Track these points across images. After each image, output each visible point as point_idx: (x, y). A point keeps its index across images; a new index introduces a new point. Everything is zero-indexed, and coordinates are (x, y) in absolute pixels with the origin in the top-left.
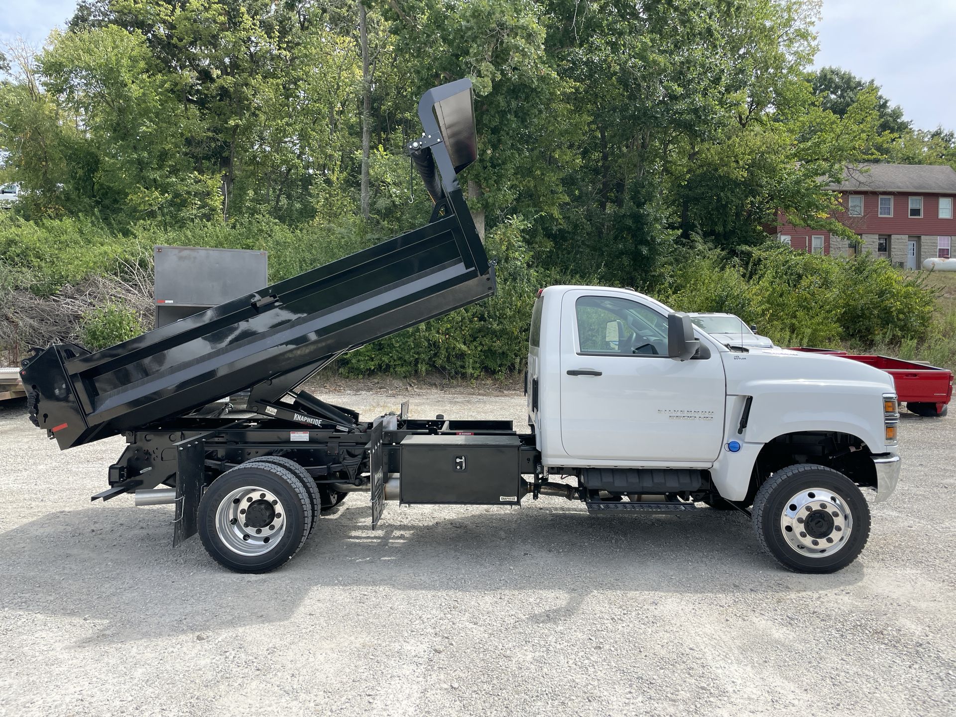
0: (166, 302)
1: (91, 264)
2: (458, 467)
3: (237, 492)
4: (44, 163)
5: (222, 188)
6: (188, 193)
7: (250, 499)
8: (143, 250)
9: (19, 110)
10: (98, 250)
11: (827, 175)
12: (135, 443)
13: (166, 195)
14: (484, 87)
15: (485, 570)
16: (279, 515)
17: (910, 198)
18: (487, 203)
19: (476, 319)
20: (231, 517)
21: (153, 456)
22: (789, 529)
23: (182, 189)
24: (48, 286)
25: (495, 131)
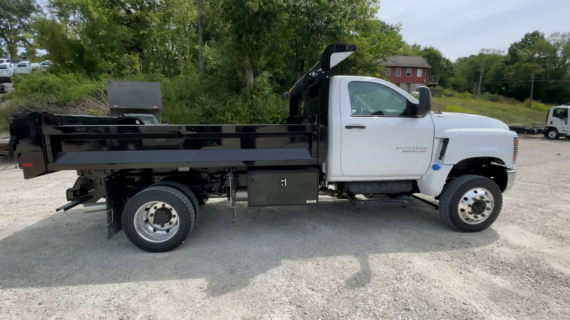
0: (114, 106)
1: (82, 92)
2: (282, 185)
3: (147, 205)
4: (59, 50)
5: (139, 61)
6: (125, 63)
7: (155, 208)
8: (105, 86)
9: (44, 25)
10: (84, 86)
11: (381, 59)
12: (83, 175)
13: (115, 63)
14: (255, 7)
15: (297, 241)
16: (174, 216)
17: (407, 69)
18: (254, 65)
19: (252, 115)
20: (145, 219)
21: (95, 182)
22: (462, 210)
23: (122, 61)
24: (63, 102)
25: (257, 33)
